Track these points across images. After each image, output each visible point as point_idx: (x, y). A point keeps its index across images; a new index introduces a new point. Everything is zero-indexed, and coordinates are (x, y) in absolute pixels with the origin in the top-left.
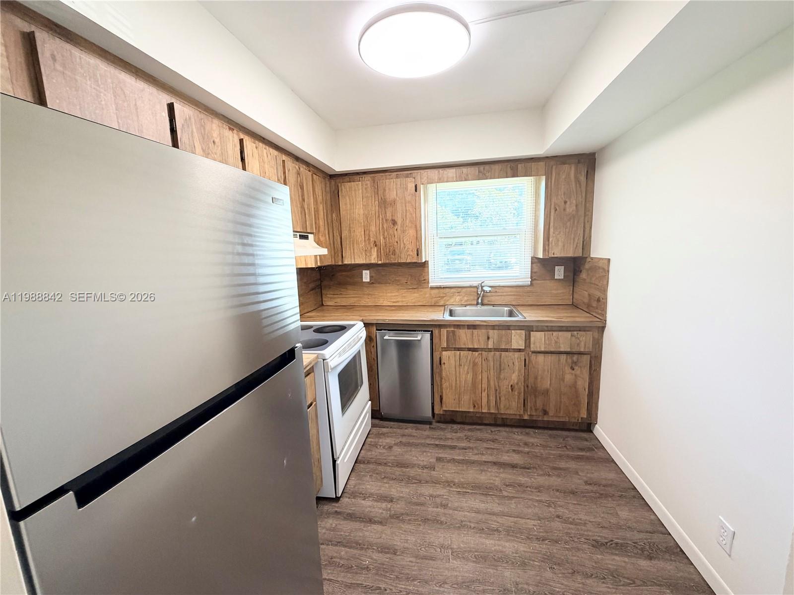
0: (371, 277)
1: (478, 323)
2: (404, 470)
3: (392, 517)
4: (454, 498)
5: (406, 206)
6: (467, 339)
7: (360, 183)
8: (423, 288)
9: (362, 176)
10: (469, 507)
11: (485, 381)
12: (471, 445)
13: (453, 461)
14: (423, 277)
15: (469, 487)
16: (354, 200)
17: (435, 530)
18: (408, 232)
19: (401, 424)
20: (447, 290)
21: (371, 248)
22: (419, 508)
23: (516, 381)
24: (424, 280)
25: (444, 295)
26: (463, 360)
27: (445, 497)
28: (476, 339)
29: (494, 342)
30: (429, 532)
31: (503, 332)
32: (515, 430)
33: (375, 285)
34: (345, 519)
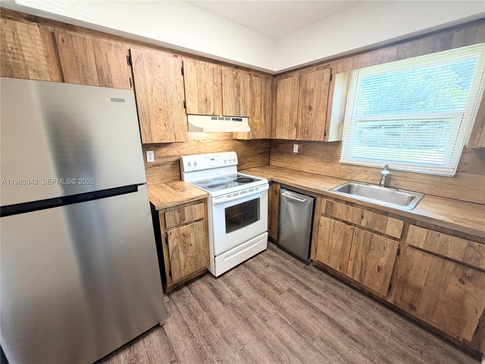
0: (299, 149)
1: (354, 201)
2: (263, 283)
3: (232, 304)
4: (275, 320)
5: (320, 94)
6: (342, 212)
7: (291, 78)
8: (334, 163)
9: (293, 73)
10: (278, 332)
11: (353, 252)
12: (323, 294)
13: (300, 298)
14: (336, 154)
15: (292, 320)
16: (286, 92)
17: (245, 329)
18: (319, 116)
19: (288, 255)
20: (355, 168)
21: (293, 128)
22: (249, 310)
23: (384, 265)
24: (337, 156)
25: (352, 172)
26: (337, 229)
27: (270, 315)
28: (350, 214)
29: (367, 222)
30: (241, 328)
31: (379, 216)
32: (376, 305)
33: (300, 156)
34: (211, 290)
